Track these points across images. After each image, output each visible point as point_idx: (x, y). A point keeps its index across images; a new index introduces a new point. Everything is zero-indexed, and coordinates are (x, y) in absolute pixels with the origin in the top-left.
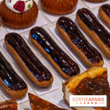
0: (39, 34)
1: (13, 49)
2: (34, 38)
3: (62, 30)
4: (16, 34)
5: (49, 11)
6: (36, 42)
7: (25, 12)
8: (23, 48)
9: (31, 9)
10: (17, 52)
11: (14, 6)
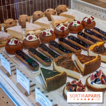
7: (65, 31)
11: (60, 29)
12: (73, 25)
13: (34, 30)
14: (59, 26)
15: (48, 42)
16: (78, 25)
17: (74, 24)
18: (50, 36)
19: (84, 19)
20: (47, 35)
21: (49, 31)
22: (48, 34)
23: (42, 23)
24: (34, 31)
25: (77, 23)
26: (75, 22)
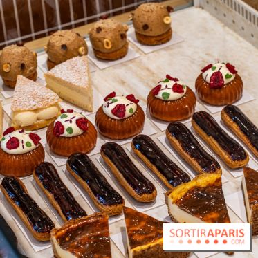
3: (173, 138)
5: (159, 117)
6: (139, 153)
7: (126, 118)
9: (134, 114)
11: (112, 111)
12: (160, 95)
13: (35, 108)
14: (110, 101)
15: (68, 152)
16: (174, 96)
17: (164, 94)
18: (76, 136)
19: (204, 70)
20: (66, 134)
21: (74, 121)
22: (70, 130)
23: (67, 82)
24: (36, 111)
25: (170, 91)
26: (167, 86)
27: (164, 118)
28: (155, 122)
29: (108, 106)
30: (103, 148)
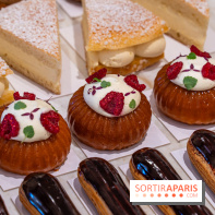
0: (151, 163)
1: (95, 191)
2: (140, 172)
4: (104, 161)
5: (175, 117)
7: (123, 117)
8: (115, 191)
9: (136, 110)
10: (104, 199)
11: (101, 102)
12: (180, 80)
14: (98, 85)
15: (23, 167)
16: (204, 83)
17: (187, 79)
18: (38, 142)
20: (21, 136)
21: (37, 115)
22: (29, 131)
25: (198, 76)
26: (192, 67)
27: (182, 119)
28: (166, 124)
29: (94, 93)
30: (83, 165)
